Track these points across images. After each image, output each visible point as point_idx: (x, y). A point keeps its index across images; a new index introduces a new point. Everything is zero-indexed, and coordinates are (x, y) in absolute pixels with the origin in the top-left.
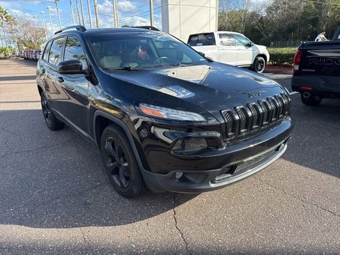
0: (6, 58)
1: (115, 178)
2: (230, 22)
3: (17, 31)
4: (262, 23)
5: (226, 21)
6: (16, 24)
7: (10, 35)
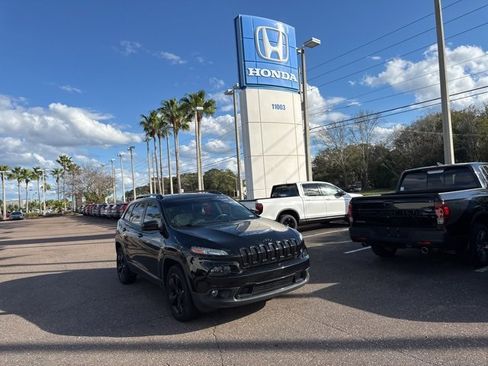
0: (61, 215)
1: (175, 308)
2: (348, 159)
3: (80, 182)
4: (390, 159)
5: (341, 158)
6: (79, 174)
7: (71, 187)
